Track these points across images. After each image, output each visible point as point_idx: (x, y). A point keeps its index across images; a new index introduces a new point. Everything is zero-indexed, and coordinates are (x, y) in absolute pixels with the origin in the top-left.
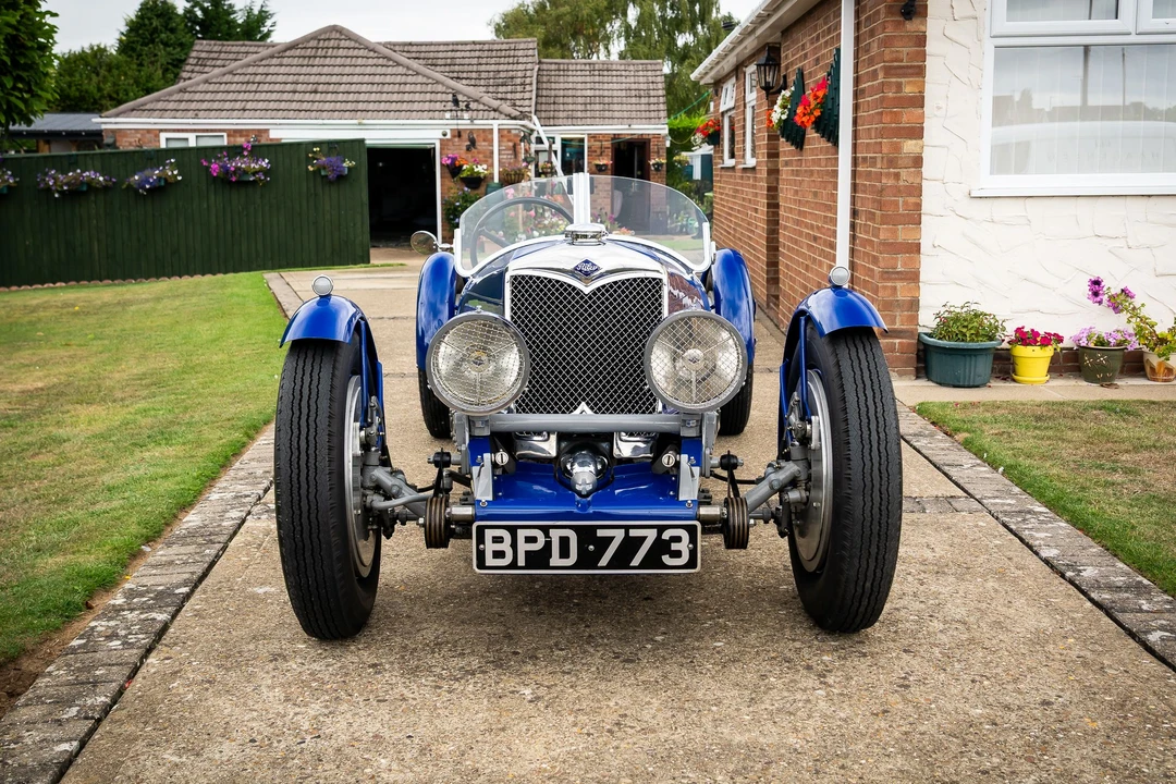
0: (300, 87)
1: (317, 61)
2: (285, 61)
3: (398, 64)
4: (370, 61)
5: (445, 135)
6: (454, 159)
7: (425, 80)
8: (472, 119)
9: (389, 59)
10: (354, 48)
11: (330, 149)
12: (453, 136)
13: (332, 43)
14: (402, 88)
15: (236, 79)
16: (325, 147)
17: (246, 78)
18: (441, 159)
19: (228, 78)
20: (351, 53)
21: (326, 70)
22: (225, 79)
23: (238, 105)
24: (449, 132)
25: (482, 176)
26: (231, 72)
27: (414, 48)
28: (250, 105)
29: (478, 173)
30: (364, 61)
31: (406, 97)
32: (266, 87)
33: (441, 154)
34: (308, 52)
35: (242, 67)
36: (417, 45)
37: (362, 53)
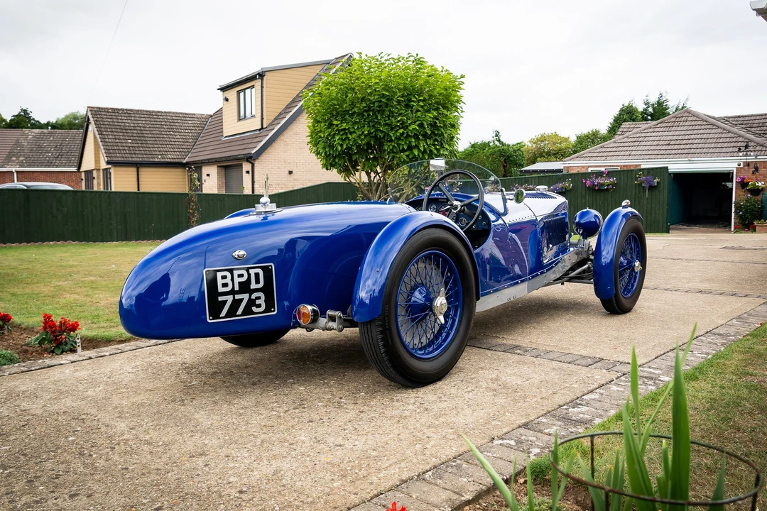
0: (661, 143)
1: (673, 129)
2: (656, 130)
3: (719, 128)
4: (703, 127)
5: (739, 165)
6: (743, 179)
7: (733, 135)
8: (756, 156)
9: (714, 125)
10: (695, 121)
11: (648, 172)
12: (744, 166)
13: (683, 119)
14: (718, 140)
15: (629, 140)
16: (646, 172)
17: (634, 140)
18: (736, 179)
19: (626, 140)
20: (693, 123)
21: (677, 133)
22: (624, 141)
23: (627, 153)
24: (742, 163)
25: (760, 188)
26: (627, 137)
27: (741, 119)
28: (633, 153)
29: (758, 186)
30: (699, 127)
31: (719, 145)
32: (643, 143)
33: (736, 176)
34: (669, 124)
35: (634, 134)
36: (743, 117)
37: (699, 123)
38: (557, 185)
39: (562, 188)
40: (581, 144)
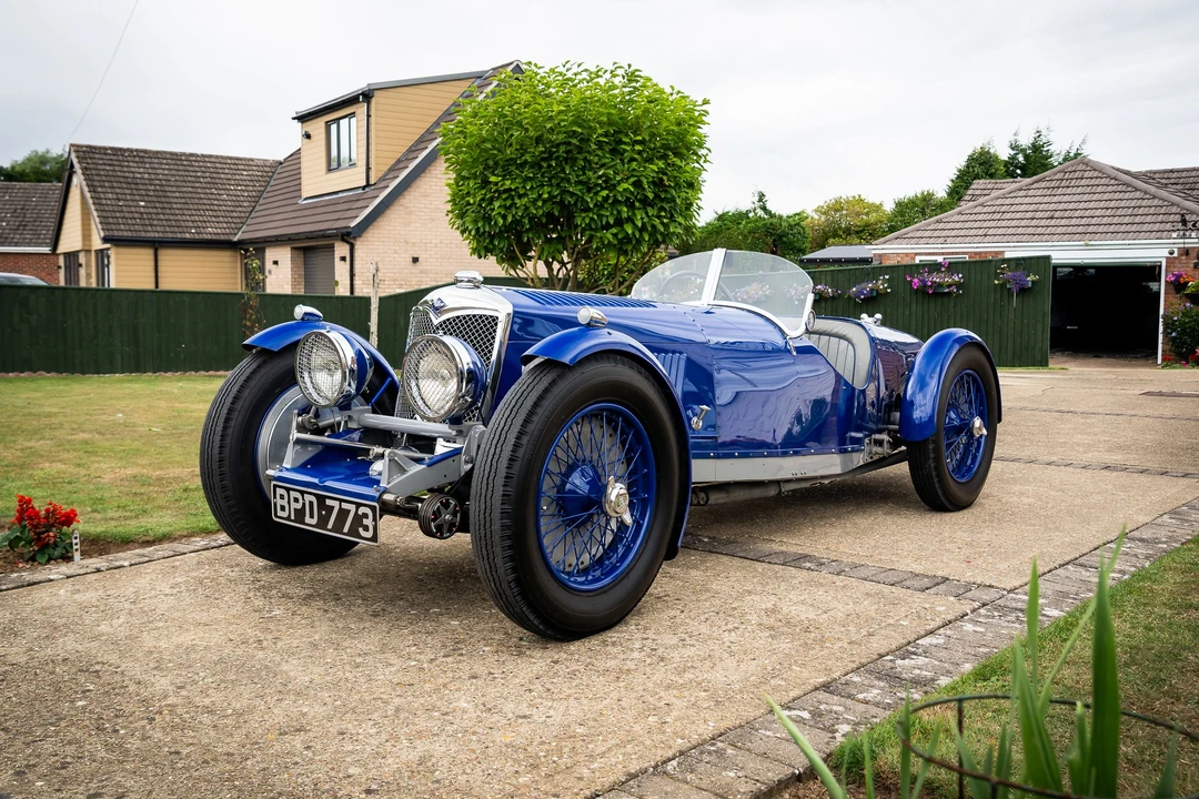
0: (1038, 215)
1: (1059, 191)
2: (1031, 193)
3: (1137, 190)
4: (1110, 189)
5: (1172, 253)
6: (1178, 276)
7: (1160, 203)
9: (1128, 185)
10: (1097, 178)
11: (1017, 265)
12: (1180, 255)
13: (1076, 175)
14: (1136, 211)
15: (985, 210)
16: (1013, 264)
17: (993, 209)
18: (1166, 276)
19: (978, 209)
20: (1093, 182)
21: (1066, 198)
22: (975, 211)
23: (981, 232)
24: (1176, 250)
26: (982, 205)
27: (1175, 175)
28: (991, 232)
30: (1104, 189)
31: (1138, 219)
32: (1008, 216)
33: (1166, 271)
34: (1053, 184)
35: (992, 199)
36: (1178, 171)
37: (1103, 181)
38: (863, 285)
39: (872, 290)
40: (903, 216)
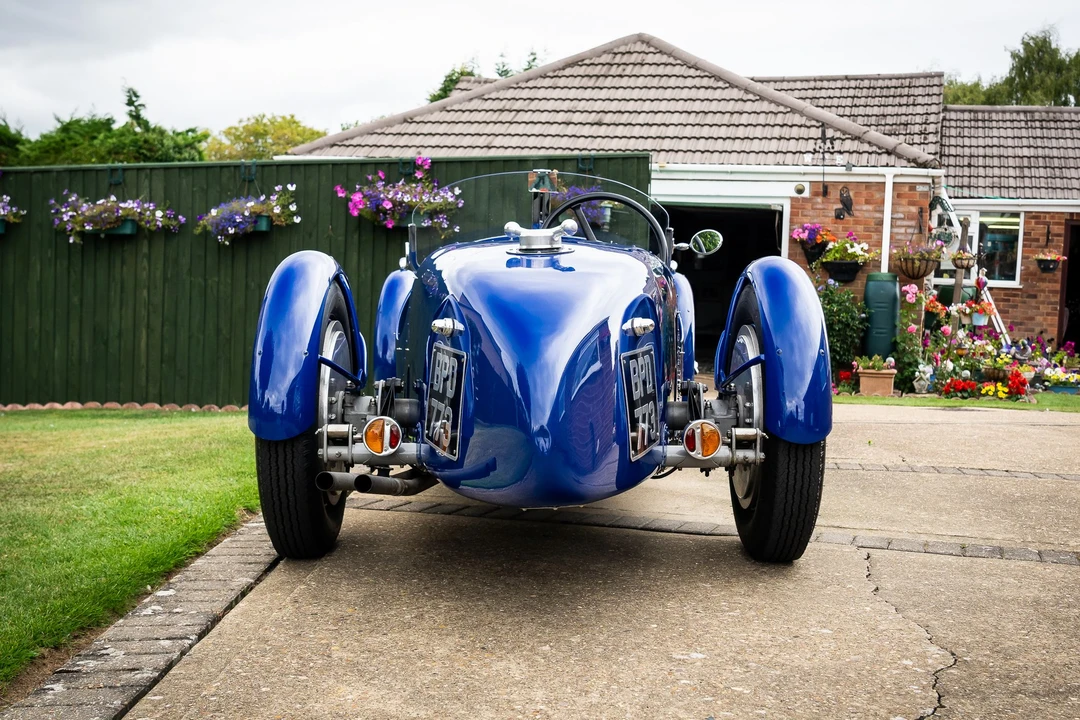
0: (576, 117)
1: (608, 82)
2: (562, 82)
4: (689, 82)
5: (800, 191)
6: (813, 232)
7: (773, 108)
8: (849, 166)
10: (666, 64)
12: (815, 194)
13: (633, 58)
14: (736, 119)
15: (486, 105)
18: (792, 229)
20: (661, 70)
21: (619, 94)
24: (807, 186)
25: (860, 261)
29: (854, 255)
30: (680, 82)
31: (741, 132)
33: (792, 222)
34: (597, 70)
37: (677, 70)
